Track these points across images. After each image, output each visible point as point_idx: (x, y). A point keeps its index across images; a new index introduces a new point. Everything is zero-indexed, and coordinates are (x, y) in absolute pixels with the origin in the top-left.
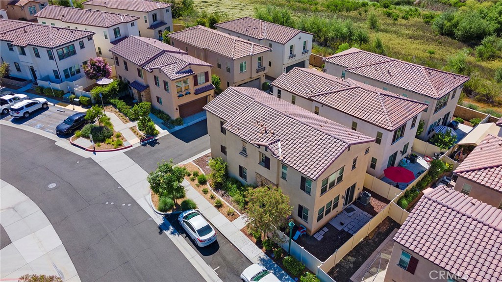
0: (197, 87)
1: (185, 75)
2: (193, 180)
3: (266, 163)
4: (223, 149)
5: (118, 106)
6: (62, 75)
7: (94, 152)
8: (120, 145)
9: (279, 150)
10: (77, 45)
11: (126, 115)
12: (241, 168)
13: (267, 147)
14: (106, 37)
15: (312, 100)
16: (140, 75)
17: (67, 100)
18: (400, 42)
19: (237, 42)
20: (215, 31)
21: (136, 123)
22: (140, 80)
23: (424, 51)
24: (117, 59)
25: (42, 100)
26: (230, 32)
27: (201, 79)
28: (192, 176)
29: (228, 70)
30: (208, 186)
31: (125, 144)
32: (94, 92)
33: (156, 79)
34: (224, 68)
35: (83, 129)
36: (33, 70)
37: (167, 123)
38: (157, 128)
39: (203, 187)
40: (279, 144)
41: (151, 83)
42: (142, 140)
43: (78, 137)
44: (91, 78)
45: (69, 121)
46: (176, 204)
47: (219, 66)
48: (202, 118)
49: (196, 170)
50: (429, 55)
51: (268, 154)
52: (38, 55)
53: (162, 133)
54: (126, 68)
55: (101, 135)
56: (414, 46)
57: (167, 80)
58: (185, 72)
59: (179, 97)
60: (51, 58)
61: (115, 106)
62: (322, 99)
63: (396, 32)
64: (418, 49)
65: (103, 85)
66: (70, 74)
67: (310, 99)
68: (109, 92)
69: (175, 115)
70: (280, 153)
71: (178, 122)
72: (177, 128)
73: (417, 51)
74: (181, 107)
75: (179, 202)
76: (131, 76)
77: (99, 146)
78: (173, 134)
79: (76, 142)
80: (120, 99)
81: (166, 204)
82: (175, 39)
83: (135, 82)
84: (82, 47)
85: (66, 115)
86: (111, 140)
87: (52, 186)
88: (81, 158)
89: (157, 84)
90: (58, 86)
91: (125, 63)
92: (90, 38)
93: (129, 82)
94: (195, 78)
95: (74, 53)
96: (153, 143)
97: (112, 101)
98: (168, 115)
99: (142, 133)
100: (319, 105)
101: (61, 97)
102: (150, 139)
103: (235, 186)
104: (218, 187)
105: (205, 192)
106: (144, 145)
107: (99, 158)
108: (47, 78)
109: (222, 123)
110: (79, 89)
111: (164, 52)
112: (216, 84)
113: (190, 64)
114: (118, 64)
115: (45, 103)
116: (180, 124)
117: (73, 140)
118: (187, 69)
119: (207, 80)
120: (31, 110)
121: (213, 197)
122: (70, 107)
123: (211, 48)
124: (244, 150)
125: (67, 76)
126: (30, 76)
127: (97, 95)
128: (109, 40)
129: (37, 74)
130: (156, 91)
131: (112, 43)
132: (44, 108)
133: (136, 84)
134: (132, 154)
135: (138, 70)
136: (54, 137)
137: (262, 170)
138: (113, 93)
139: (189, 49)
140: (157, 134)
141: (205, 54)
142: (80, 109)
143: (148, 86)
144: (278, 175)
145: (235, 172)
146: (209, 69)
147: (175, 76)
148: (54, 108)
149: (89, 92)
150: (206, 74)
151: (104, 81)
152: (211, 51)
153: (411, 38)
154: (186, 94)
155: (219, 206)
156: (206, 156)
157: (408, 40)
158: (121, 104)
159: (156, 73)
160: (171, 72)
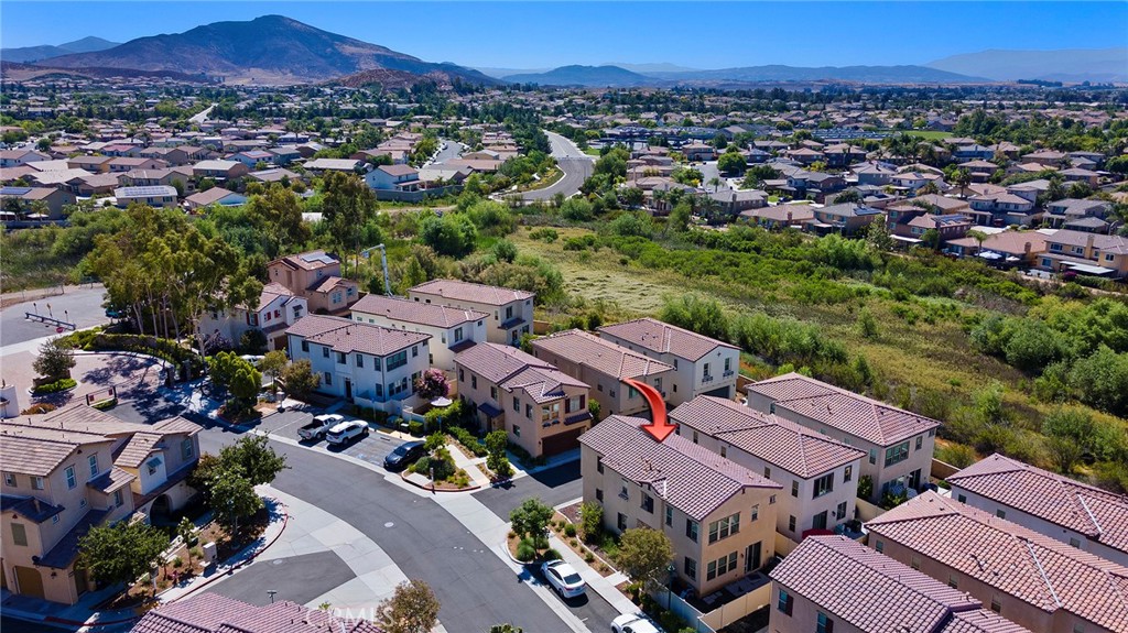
0: (569, 415)
1: (554, 398)
2: (558, 531)
3: (648, 505)
4: (599, 495)
5: (460, 436)
6: (386, 389)
7: (433, 491)
8: (466, 485)
9: (664, 489)
10: (410, 352)
11: (470, 449)
12: (620, 516)
13: (650, 485)
14: (444, 341)
15: (718, 439)
16: (493, 396)
17: (392, 424)
18: (907, 362)
19: (626, 356)
20: (596, 339)
21: (484, 460)
22: (492, 402)
23: (944, 380)
24: (462, 372)
25: (363, 423)
26: (618, 341)
27: (575, 404)
28: (557, 526)
29: (612, 394)
30: (577, 539)
31: (472, 485)
32: (429, 415)
33: (516, 401)
34: (606, 391)
35: (419, 462)
36: (348, 384)
37: (525, 461)
38: (512, 467)
39: (570, 540)
40: (665, 482)
41: (508, 406)
42: (493, 481)
43: (412, 472)
44: (423, 396)
45: (400, 451)
46: (538, 555)
47: (600, 388)
48: (574, 458)
49: (563, 520)
50: (949, 386)
51: (651, 494)
52: (360, 364)
53: (519, 474)
54: (475, 386)
55: (442, 471)
56: (930, 370)
57: (530, 403)
58: (556, 395)
59: (544, 426)
60: (378, 368)
61: (455, 436)
62: (729, 438)
63: (905, 346)
64: (934, 377)
65: (440, 407)
66: (396, 392)
67: (713, 437)
68: (448, 416)
69: (537, 451)
70: (664, 493)
71: (540, 461)
72: (539, 469)
73: (931, 379)
74: (546, 441)
75: (542, 552)
76: (481, 396)
77: (439, 484)
78: (533, 475)
79: (409, 478)
80: (462, 427)
81: (526, 552)
82: (541, 348)
83: (485, 404)
84: (415, 354)
85: (392, 444)
86: (453, 478)
87: (389, 525)
88: (419, 498)
89: (516, 408)
90: (381, 406)
91: (474, 379)
92: (425, 342)
93: (475, 404)
94: (567, 402)
95: (405, 362)
96: (508, 486)
97: (452, 428)
98: (526, 452)
99: (492, 473)
100: (726, 446)
101: (385, 421)
102: (502, 480)
103: (611, 539)
104: (589, 540)
105: (574, 544)
106: (497, 487)
107: (439, 497)
108: (366, 395)
109: (599, 458)
110: (408, 410)
111: (528, 366)
112: (595, 412)
113: (561, 384)
114: (462, 378)
115: (366, 428)
116: (542, 465)
117: (406, 474)
118: (558, 390)
119: (582, 406)
120: (351, 435)
121: (583, 551)
122: (396, 434)
123: (590, 364)
124: (625, 491)
125: (391, 393)
126: (342, 391)
127: (434, 419)
128: (447, 345)
129: (353, 389)
130: (512, 418)
131: (450, 348)
132: (364, 434)
133: (486, 408)
134: (481, 496)
135: (492, 388)
136: (383, 471)
137: (645, 515)
138: (453, 418)
139: (559, 363)
140: (511, 475)
141: (581, 371)
142: (408, 438)
143: (503, 411)
144: (662, 520)
145: (613, 522)
146: (586, 392)
147: (541, 399)
148: (376, 434)
149: (423, 414)
150: (582, 398)
151: (441, 402)
152: (590, 368)
153: (929, 356)
154: (554, 423)
155: (590, 560)
156: (576, 505)
157: (924, 360)
158: (463, 433)
159: (517, 394)
160: (538, 394)
